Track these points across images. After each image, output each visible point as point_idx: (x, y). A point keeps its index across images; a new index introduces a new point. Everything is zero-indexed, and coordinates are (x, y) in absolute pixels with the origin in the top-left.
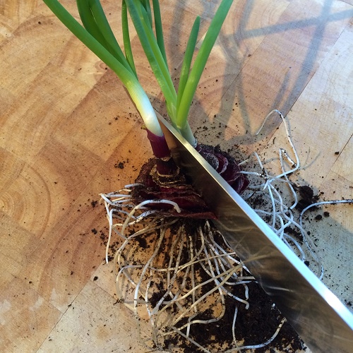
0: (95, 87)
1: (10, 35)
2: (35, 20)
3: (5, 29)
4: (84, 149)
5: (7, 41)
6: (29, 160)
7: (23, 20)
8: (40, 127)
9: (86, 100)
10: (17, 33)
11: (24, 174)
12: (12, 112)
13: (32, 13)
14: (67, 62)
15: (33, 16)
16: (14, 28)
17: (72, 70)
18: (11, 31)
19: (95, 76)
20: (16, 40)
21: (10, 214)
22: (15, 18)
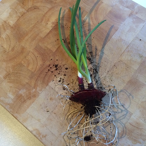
0: (51, 30)
1: (25, 11)
2: (33, 7)
3: (24, 9)
4: (48, 48)
5: (25, 13)
6: (31, 50)
7: (30, 7)
8: (35, 41)
9: (49, 33)
10: (28, 11)
11: (30, 54)
12: (26, 36)
13: (33, 5)
14: (43, 21)
15: (33, 6)
16: (27, 9)
17: (45, 24)
18: (26, 10)
19: (52, 26)
20: (27, 13)
21: (25, 65)
22: (27, 6)
